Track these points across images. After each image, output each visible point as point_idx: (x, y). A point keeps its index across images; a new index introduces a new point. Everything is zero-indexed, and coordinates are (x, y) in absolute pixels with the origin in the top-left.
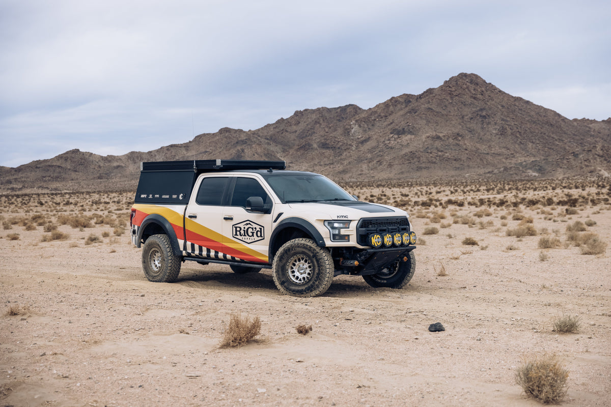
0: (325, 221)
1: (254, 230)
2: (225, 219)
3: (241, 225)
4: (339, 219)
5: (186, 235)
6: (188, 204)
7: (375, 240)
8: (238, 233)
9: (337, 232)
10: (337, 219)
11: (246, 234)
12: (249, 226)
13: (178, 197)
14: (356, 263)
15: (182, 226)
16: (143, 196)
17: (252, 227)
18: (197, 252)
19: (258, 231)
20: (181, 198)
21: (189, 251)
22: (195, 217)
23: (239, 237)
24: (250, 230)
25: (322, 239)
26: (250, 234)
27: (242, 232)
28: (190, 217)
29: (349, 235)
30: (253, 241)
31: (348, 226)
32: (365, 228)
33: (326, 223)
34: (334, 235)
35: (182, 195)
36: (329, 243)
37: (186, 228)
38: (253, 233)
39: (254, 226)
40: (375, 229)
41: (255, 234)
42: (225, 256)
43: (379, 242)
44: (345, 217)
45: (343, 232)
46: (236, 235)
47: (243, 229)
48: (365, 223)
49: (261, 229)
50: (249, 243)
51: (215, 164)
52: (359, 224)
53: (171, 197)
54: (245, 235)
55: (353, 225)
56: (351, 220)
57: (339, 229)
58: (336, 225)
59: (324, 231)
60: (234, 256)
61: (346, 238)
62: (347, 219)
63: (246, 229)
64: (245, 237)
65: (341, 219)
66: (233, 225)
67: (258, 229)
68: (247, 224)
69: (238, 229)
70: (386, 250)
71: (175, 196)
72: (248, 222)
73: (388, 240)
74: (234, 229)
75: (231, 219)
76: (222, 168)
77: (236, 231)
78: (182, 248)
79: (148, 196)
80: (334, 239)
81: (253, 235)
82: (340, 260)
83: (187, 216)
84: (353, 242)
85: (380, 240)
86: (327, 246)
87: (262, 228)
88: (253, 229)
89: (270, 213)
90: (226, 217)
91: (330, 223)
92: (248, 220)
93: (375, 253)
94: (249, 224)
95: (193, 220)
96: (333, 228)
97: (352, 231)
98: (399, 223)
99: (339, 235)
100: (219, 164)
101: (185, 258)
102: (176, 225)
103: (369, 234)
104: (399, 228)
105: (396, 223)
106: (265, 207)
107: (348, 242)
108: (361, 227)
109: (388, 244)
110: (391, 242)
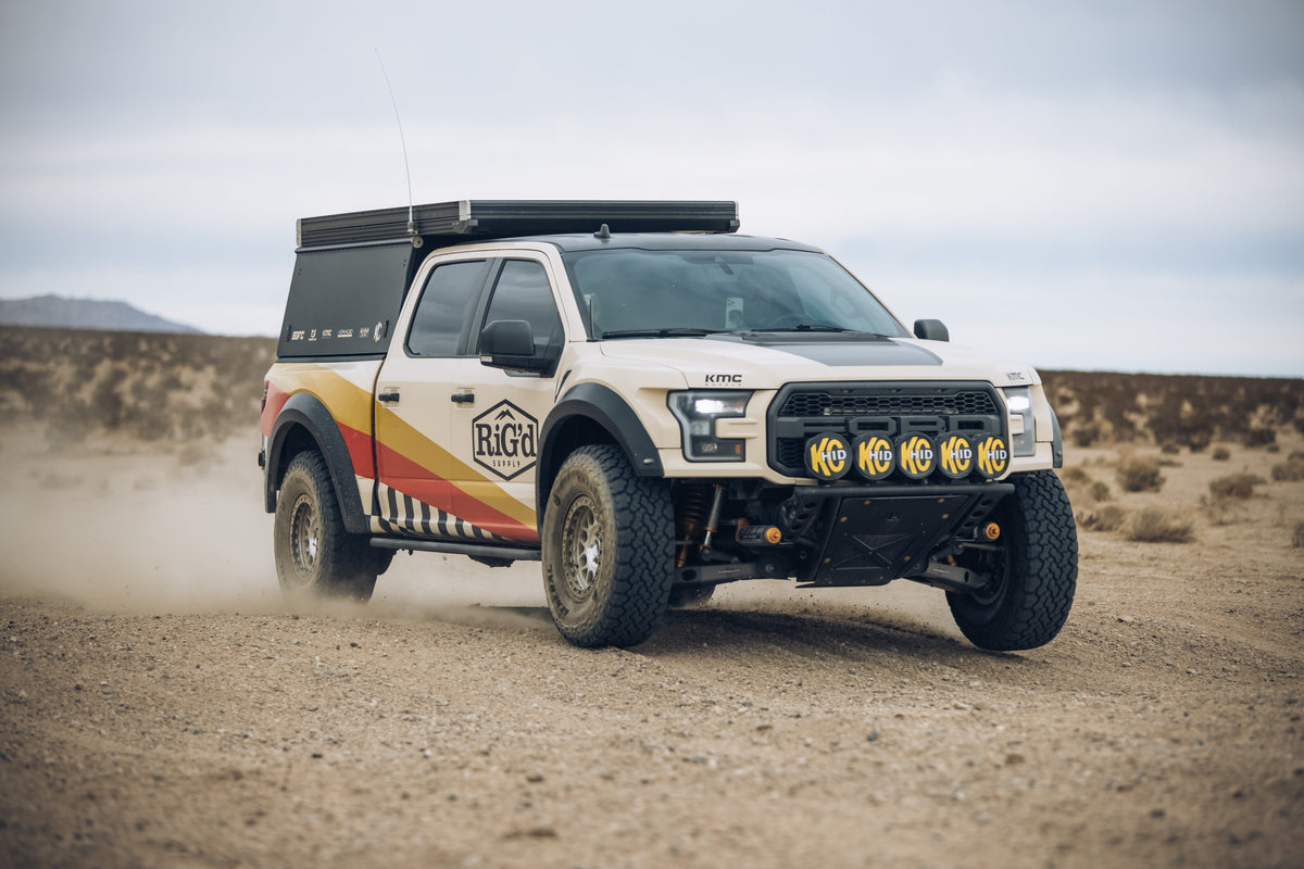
0: (670, 392)
1: (518, 432)
2: (457, 399)
3: (490, 420)
4: (710, 385)
5: (377, 459)
6: (384, 355)
7: (826, 456)
8: (485, 449)
9: (705, 431)
10: (703, 385)
11: (501, 450)
12: (507, 419)
13: (371, 333)
14: (772, 534)
15: (369, 433)
16: (297, 335)
17: (512, 422)
18: (402, 519)
19: (526, 435)
20: (377, 337)
21: (386, 516)
22: (394, 398)
23: (486, 459)
24: (510, 434)
25: (653, 451)
26: (510, 448)
27: (493, 440)
28: (385, 398)
29: (742, 441)
30: (517, 469)
31: (740, 411)
32: (798, 415)
33: (674, 399)
34: (697, 441)
35: (380, 325)
36: (675, 465)
37: (377, 438)
38: (514, 442)
39: (519, 419)
40: (841, 419)
41: (519, 445)
42: (459, 527)
43: (836, 463)
44: (733, 378)
45: (725, 429)
46: (481, 452)
47: (494, 431)
48: (800, 401)
49: (530, 427)
50: (508, 479)
51: (457, 217)
52: (777, 402)
53: (356, 333)
54: (499, 453)
55: (759, 406)
56: (752, 391)
57: (712, 420)
58: (705, 406)
59: (661, 426)
60: (477, 524)
61: (734, 448)
62: (736, 386)
63: (500, 432)
64: (498, 458)
65: (717, 385)
66: (475, 420)
67: (526, 430)
68: (503, 414)
69: (485, 433)
70: (870, 490)
71: (364, 332)
72: (505, 407)
73: (873, 455)
74: (476, 430)
75: (469, 399)
76: (474, 228)
77: (481, 439)
78: (367, 509)
79: (307, 335)
80: (697, 451)
81: (515, 452)
82: (735, 528)
83: (377, 399)
84: (755, 464)
85: (843, 455)
86: (667, 474)
87: (535, 424)
88: (514, 428)
89: (552, 376)
90: (456, 393)
91: (681, 400)
92: (505, 402)
93: (828, 501)
94: (508, 413)
95: (391, 407)
96: (692, 415)
97: (752, 426)
98: (949, 403)
99: (711, 438)
100: (465, 214)
101: (375, 540)
102: (350, 429)
103: (809, 435)
104: (947, 420)
105: (939, 402)
106: (539, 355)
107: (744, 461)
108: (790, 414)
109: (872, 472)
110: (887, 465)
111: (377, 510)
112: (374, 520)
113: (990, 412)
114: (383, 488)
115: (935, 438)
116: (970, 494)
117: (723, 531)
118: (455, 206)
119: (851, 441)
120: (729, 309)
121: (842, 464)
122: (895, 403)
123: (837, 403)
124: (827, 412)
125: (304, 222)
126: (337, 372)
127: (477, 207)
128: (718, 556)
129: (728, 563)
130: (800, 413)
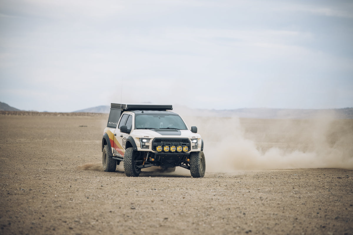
0: (140, 138)
2: (121, 136)
4: (145, 138)
5: (114, 145)
6: (115, 128)
10: (144, 138)
11: (125, 145)
14: (153, 159)
15: (113, 141)
20: (117, 125)
25: (136, 147)
28: (115, 135)
29: (149, 146)
31: (149, 141)
34: (143, 146)
36: (139, 149)
44: (148, 137)
45: (147, 144)
46: (123, 145)
52: (154, 140)
55: (151, 141)
56: (150, 139)
57: (145, 143)
59: (138, 143)
61: (147, 147)
62: (148, 138)
63: (124, 142)
66: (122, 140)
68: (125, 139)
70: (166, 154)
73: (166, 149)
76: (127, 109)
78: (113, 153)
79: (110, 123)
80: (143, 147)
82: (150, 158)
84: (150, 149)
85: (161, 148)
86: (138, 150)
89: (129, 134)
91: (141, 139)
93: (160, 155)
96: (143, 142)
97: (150, 144)
98: (181, 141)
99: (145, 145)
100: (126, 107)
101: (113, 158)
102: (111, 140)
103: (158, 145)
104: (180, 144)
105: (179, 141)
106: (128, 131)
107: (149, 149)
108: (155, 142)
109: (166, 151)
110: (168, 150)
111: (114, 153)
112: (113, 154)
113: (188, 143)
114: (114, 149)
115: (176, 146)
116: (182, 155)
117: (148, 159)
118: (125, 105)
119: (163, 147)
120: (161, 124)
121: (161, 150)
122: (172, 141)
123: (163, 141)
124: (162, 142)
125: (112, 104)
126: (110, 130)
127: (128, 106)
128: (148, 163)
129: (150, 164)
130: (157, 142)
